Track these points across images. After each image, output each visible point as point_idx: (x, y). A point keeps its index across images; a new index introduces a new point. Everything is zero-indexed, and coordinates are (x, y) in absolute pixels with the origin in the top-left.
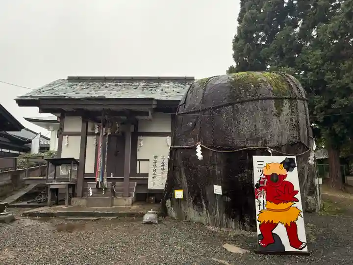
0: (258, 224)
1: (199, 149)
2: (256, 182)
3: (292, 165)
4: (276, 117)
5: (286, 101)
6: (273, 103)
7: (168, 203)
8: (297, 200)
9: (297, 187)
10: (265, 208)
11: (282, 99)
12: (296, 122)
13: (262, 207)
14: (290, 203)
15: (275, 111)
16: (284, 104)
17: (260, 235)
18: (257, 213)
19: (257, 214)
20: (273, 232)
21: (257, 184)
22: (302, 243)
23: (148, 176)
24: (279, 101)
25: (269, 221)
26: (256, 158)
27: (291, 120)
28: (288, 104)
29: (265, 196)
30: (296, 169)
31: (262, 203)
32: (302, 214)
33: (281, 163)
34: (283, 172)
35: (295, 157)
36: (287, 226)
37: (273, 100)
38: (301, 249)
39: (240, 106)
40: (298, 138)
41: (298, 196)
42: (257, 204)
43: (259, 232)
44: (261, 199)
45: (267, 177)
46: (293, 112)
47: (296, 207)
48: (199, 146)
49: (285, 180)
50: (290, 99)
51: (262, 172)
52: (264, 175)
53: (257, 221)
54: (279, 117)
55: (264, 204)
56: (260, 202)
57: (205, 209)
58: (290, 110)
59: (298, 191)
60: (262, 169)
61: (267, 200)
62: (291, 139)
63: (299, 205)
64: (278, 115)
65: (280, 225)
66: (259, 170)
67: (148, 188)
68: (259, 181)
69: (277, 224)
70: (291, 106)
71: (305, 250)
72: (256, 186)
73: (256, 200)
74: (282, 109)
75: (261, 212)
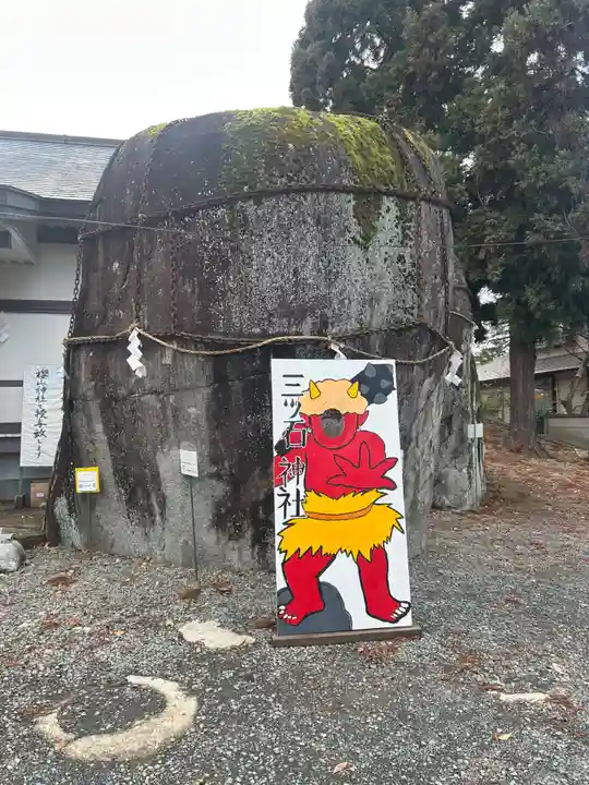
0: (279, 559)
1: (134, 345)
2: (277, 437)
3: (384, 384)
4: (356, 247)
5: (388, 202)
6: (348, 203)
7: (61, 505)
8: (392, 485)
9: (393, 449)
10: (302, 513)
11: (379, 194)
12: (413, 265)
13: (292, 510)
14: (372, 495)
15: (355, 229)
16: (383, 212)
17: (283, 590)
18: (279, 526)
19: (277, 532)
20: (322, 579)
21: (281, 443)
22: (397, 603)
23: (19, 432)
24: (368, 199)
25: (311, 548)
26: (279, 367)
27: (401, 259)
28: (395, 211)
29: (302, 478)
30: (393, 397)
31: (293, 497)
32: (403, 522)
33: (353, 381)
34: (358, 405)
35: (392, 362)
36: (360, 560)
37: (351, 197)
38: (396, 621)
39: (251, 208)
40: (415, 311)
41: (395, 474)
42: (278, 501)
43: (281, 583)
44: (291, 487)
45: (311, 420)
46: (406, 236)
47: (389, 505)
48: (135, 333)
49: (363, 428)
50: (402, 198)
51: (295, 407)
52: (303, 415)
53: (277, 552)
54: (366, 248)
55: (298, 500)
56: (288, 495)
57: (158, 518)
58: (399, 230)
59: (397, 459)
60: (295, 398)
61: (307, 489)
62: (399, 314)
63: (396, 498)
64: (365, 242)
65: (341, 557)
66: (289, 400)
67: (21, 465)
68: (288, 433)
69: (335, 556)
70: (402, 218)
71: (407, 621)
72: (276, 448)
73: (277, 490)
74: (376, 224)
75: (288, 524)
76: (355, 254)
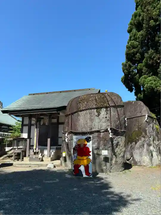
6: (95, 110)
9: (91, 150)
15: (96, 114)
16: (102, 110)
22: (90, 173)
26: (74, 137)
27: (106, 117)
28: (105, 110)
30: (91, 141)
33: (85, 139)
39: (80, 113)
41: (91, 154)
49: (86, 146)
50: (106, 107)
54: (99, 117)
58: (106, 113)
60: (76, 142)
63: (91, 157)
71: (91, 176)
74: (101, 112)
75: (75, 160)
76: (96, 118)
